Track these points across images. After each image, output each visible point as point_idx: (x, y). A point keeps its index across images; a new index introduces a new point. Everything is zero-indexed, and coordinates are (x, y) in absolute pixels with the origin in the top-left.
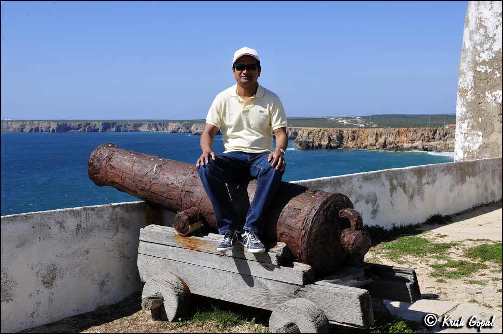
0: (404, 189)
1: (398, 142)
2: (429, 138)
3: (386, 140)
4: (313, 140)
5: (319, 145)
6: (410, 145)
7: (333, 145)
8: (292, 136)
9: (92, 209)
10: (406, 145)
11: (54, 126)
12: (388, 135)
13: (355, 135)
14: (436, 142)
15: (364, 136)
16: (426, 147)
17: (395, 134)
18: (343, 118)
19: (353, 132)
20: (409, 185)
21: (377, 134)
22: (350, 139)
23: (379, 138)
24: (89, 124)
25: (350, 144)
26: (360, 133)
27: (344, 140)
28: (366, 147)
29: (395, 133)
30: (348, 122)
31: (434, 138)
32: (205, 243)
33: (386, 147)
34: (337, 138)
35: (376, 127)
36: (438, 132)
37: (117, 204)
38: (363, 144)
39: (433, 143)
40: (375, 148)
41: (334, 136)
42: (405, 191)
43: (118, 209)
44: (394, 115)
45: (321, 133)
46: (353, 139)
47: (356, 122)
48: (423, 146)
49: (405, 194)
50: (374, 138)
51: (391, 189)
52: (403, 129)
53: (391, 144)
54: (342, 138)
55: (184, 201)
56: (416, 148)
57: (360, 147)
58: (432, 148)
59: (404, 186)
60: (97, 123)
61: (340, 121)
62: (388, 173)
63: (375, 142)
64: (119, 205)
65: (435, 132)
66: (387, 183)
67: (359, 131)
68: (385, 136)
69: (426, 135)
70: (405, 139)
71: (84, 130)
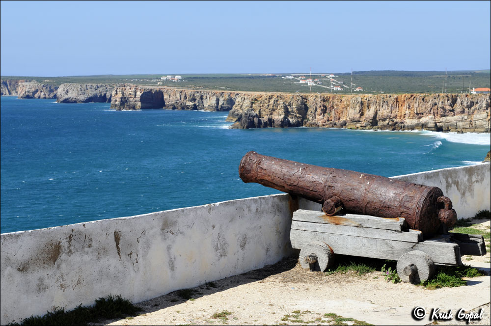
0: (457, 186)
1: (396, 117)
2: (445, 110)
3: (376, 113)
4: (260, 112)
5: (270, 120)
6: (415, 122)
7: (292, 120)
8: (226, 105)
9: (263, 198)
10: (409, 122)
12: (379, 106)
13: (327, 104)
14: (456, 117)
15: (341, 106)
16: (441, 124)
17: (390, 103)
18: (308, 77)
19: (324, 100)
20: (461, 183)
21: (362, 103)
22: (319, 111)
23: (365, 109)
25: (320, 119)
26: (336, 101)
27: (309, 113)
28: (344, 124)
29: (392, 102)
30: (315, 83)
31: (453, 111)
32: (346, 219)
33: (377, 125)
34: (299, 109)
35: (360, 92)
36: (459, 100)
37: (275, 195)
38: (339, 119)
39: (451, 119)
40: (358, 125)
41: (294, 106)
42: (458, 189)
43: (276, 198)
44: (389, 71)
45: (272, 101)
46: (324, 111)
47: (328, 84)
48: (436, 123)
49: (458, 191)
50: (358, 109)
51: (447, 186)
52: (403, 95)
53: (384, 120)
54: (306, 109)
55: (327, 192)
56: (424, 126)
57: (335, 124)
58: (451, 125)
59: (457, 183)
61: (301, 82)
62: (445, 173)
63: (359, 115)
64: (276, 196)
65: (454, 101)
66: (444, 181)
67: (333, 98)
68: (374, 107)
69: (440, 105)
70: (407, 112)
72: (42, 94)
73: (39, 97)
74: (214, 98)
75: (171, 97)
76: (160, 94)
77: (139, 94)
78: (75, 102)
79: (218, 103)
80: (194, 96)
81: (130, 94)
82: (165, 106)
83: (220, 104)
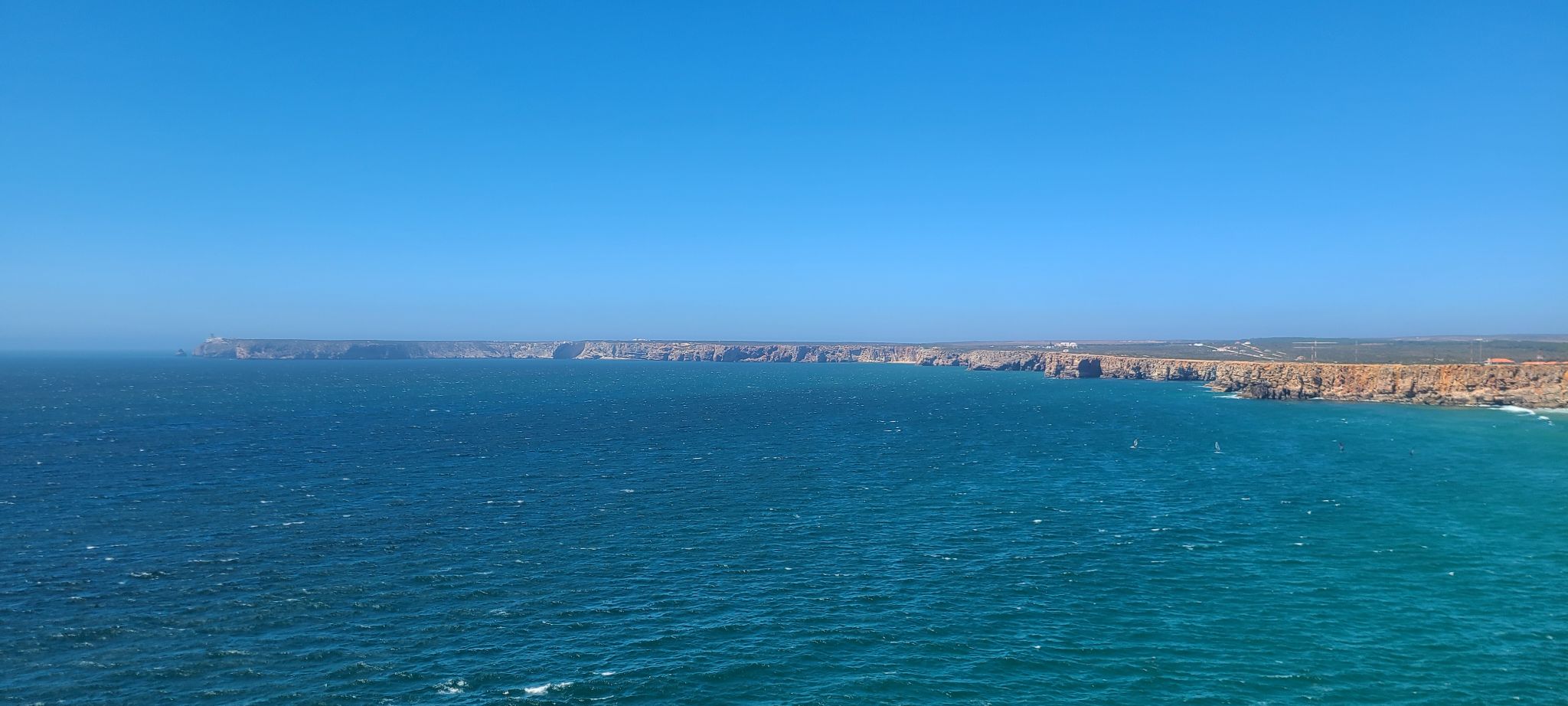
1: (1440, 389)
2: (1505, 383)
5: (1284, 390)
6: (1466, 395)
8: (1177, 374)
10: (1458, 395)
11: (719, 350)
12: (1418, 377)
14: (1519, 390)
16: (1501, 398)
21: (1393, 374)
22: (1337, 381)
23: (1399, 380)
24: (776, 348)
25: (1338, 390)
27: (1325, 383)
28: (1371, 396)
29: (1433, 373)
31: (1515, 383)
33: (1415, 397)
38: (1364, 390)
39: (1513, 392)
40: (1391, 397)
41: (1309, 377)
46: (1343, 382)
48: (1494, 397)
50: (1388, 380)
52: (1448, 366)
53: (1425, 392)
57: (1359, 396)
58: (1514, 399)
60: (789, 347)
63: (1390, 387)
67: (1353, 368)
68: (1411, 378)
69: (1498, 377)
70: (1455, 384)
71: (769, 358)
72: (941, 361)
73: (938, 364)
74: (1165, 366)
75: (1110, 364)
76: (1097, 362)
77: (1077, 362)
78: (989, 369)
79: (1169, 372)
80: (1138, 364)
81: (1067, 362)
82: (1102, 374)
83: (1171, 373)
